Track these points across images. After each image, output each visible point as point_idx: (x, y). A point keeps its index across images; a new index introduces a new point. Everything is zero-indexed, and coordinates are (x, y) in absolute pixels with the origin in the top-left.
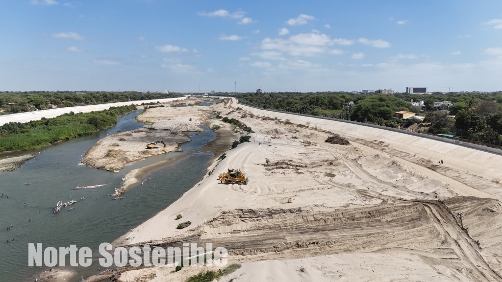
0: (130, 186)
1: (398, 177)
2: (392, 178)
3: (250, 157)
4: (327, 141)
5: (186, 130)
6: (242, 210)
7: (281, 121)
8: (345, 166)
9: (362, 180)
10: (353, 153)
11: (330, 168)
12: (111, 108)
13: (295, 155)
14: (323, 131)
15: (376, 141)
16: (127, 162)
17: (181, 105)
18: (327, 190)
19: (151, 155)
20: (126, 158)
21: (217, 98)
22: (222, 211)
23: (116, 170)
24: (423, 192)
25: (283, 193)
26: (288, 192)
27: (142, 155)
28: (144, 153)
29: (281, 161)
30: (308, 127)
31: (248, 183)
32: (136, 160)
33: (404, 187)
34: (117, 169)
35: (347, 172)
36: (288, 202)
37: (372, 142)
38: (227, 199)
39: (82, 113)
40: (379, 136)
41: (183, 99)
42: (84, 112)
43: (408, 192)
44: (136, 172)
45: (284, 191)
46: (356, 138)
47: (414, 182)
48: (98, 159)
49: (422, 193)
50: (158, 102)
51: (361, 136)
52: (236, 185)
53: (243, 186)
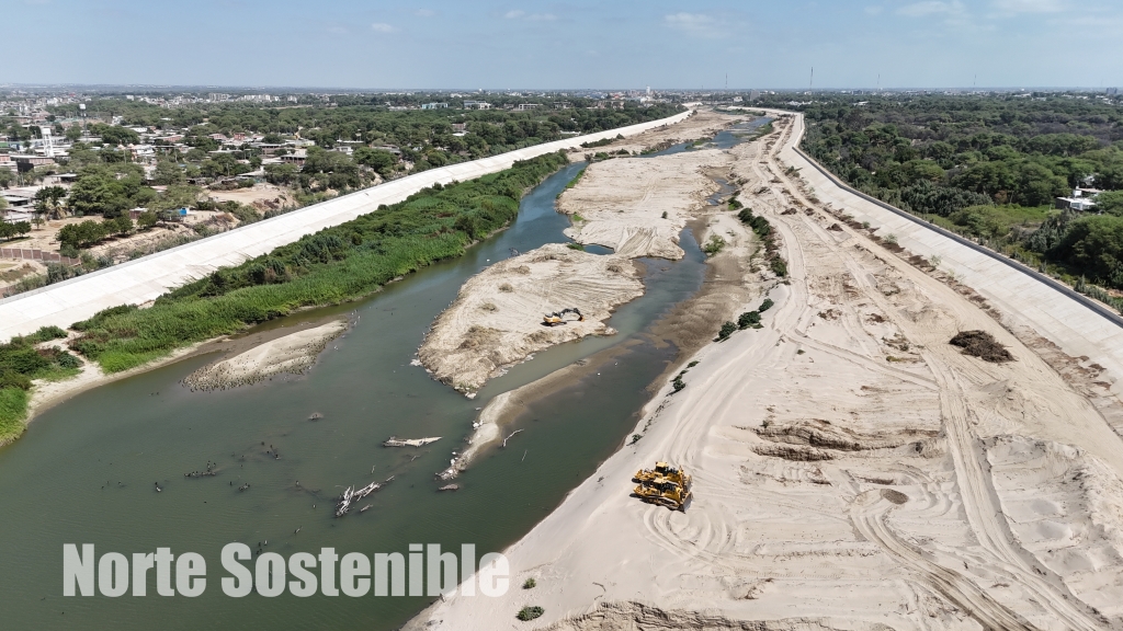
0: (481, 448)
1: (1060, 535)
2: (1047, 533)
3: (736, 396)
4: (953, 342)
5: (645, 254)
6: (642, 606)
7: (876, 234)
8: (950, 465)
9: (965, 528)
10: (998, 406)
11: (911, 462)
12: (518, 164)
13: (850, 394)
14: (966, 293)
15: (1084, 359)
16: (498, 366)
17: (666, 148)
18: (858, 557)
19: (547, 346)
20: (497, 354)
21: (760, 115)
22: (602, 600)
23: (471, 393)
24: (1098, 610)
25: (752, 556)
26: (763, 556)
27: (529, 346)
28: (535, 338)
29: (799, 426)
30: (934, 269)
31: (692, 508)
32: (516, 359)
33: (1060, 578)
34: (473, 389)
35: (946, 486)
36: (747, 597)
37: (1074, 360)
38: (625, 562)
39: (456, 183)
40: (1098, 345)
41: (678, 121)
42: (461, 178)
43: (1065, 597)
44: (503, 401)
45: (754, 552)
46: (1042, 334)
47: (1090, 570)
48: (447, 353)
49: (1095, 612)
50: (620, 137)
51: (1052, 332)
52: (664, 510)
53: (676, 513)
